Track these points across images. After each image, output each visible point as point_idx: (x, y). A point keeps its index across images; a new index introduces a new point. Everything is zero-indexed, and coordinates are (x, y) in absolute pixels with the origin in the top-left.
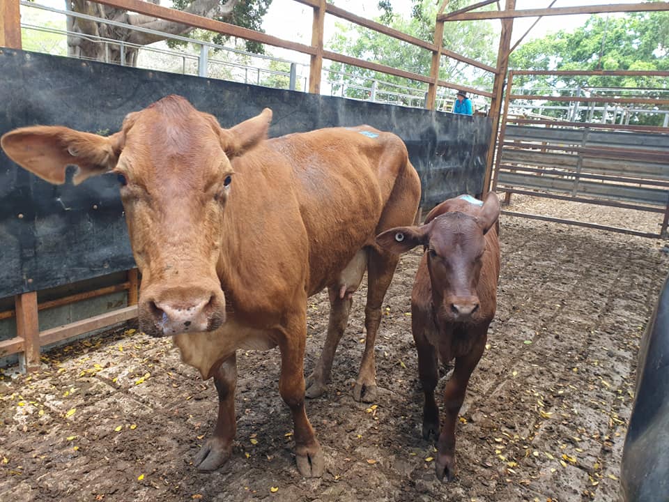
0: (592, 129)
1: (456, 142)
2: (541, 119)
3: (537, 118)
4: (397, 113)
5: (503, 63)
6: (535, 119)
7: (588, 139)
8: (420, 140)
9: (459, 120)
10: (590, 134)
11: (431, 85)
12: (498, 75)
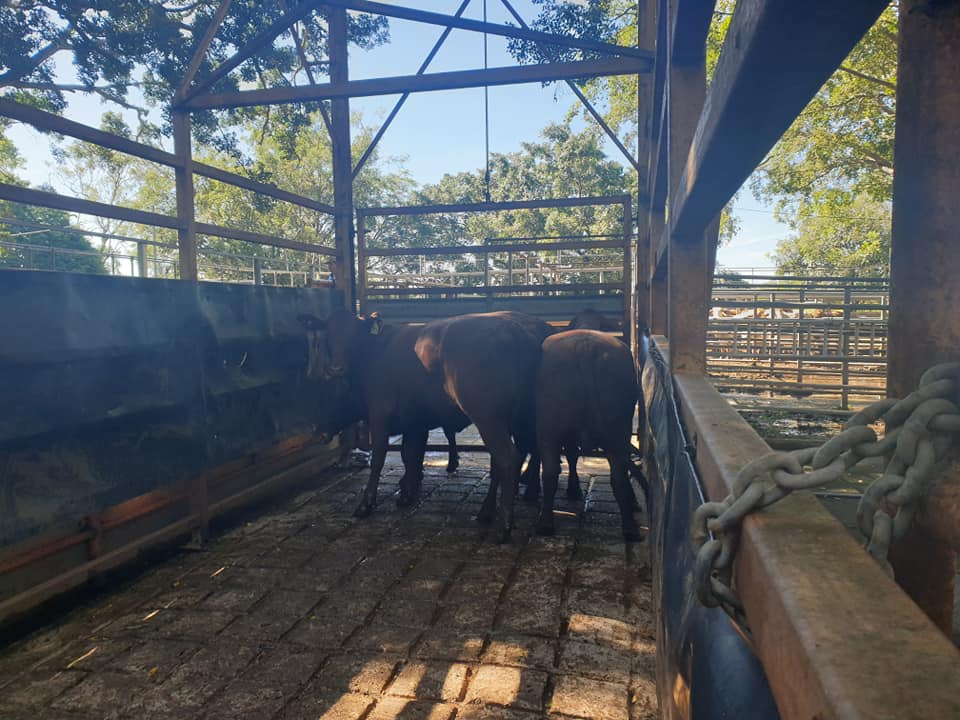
5: (342, 197)
11: (183, 232)
12: (339, 218)
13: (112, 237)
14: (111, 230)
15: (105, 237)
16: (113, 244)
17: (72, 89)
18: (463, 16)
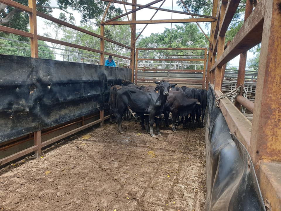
0: (171, 72)
1: (116, 80)
2: (153, 68)
3: (151, 68)
4: (85, 67)
5: (133, 45)
6: (150, 69)
7: (170, 76)
8: (98, 79)
9: (117, 70)
10: (170, 74)
11: (102, 54)
12: (132, 50)
13: (55, 48)
14: (55, 46)
15: (53, 48)
16: (55, 50)
17: (54, 8)
18: (161, 8)
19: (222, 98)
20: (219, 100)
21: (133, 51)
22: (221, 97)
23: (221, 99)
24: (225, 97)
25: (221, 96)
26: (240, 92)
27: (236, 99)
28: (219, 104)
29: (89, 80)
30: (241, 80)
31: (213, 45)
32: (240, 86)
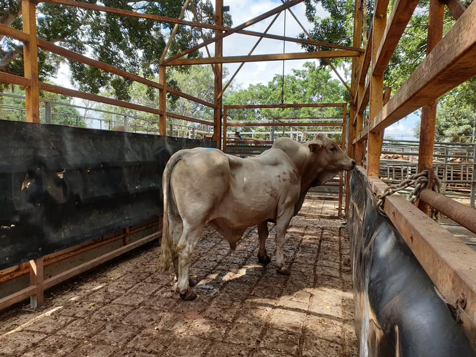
4: (129, 138)
5: (218, 100)
8: (156, 160)
11: (161, 116)
12: (216, 110)
18: (267, 33)
19: (389, 194)
20: (383, 198)
21: (219, 110)
22: (387, 192)
23: (387, 197)
24: (394, 192)
25: (387, 190)
26: (426, 183)
27: (419, 197)
28: (383, 207)
29: (139, 162)
30: (427, 157)
31: (357, 97)
32: (425, 169)
